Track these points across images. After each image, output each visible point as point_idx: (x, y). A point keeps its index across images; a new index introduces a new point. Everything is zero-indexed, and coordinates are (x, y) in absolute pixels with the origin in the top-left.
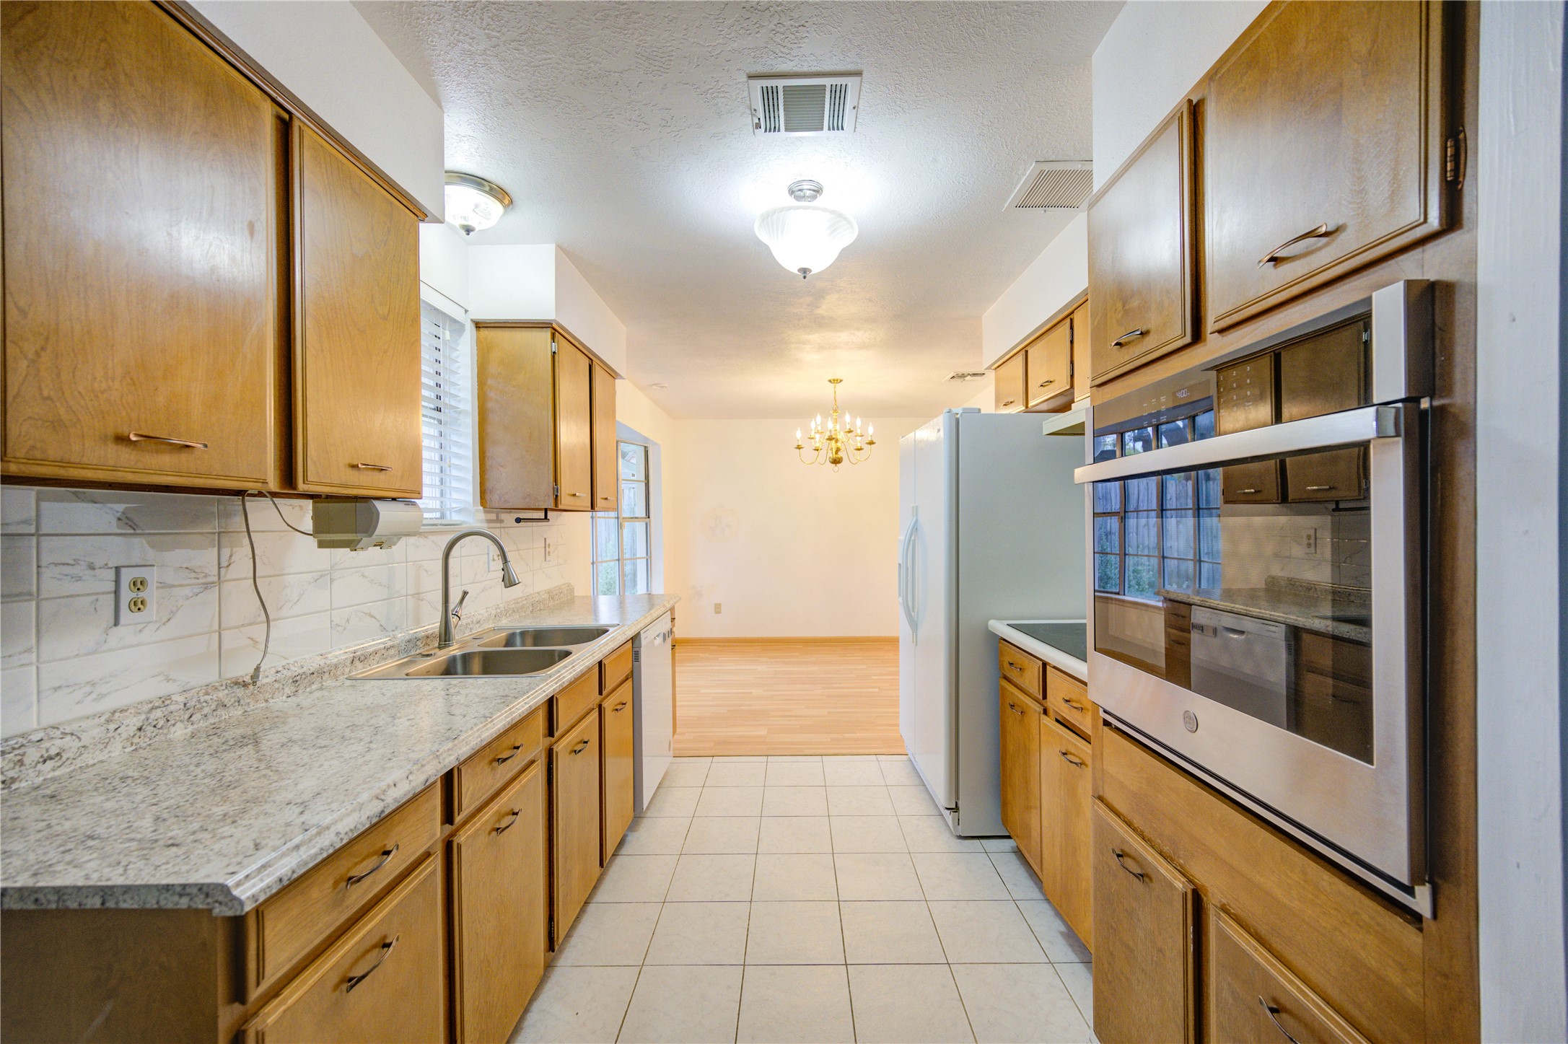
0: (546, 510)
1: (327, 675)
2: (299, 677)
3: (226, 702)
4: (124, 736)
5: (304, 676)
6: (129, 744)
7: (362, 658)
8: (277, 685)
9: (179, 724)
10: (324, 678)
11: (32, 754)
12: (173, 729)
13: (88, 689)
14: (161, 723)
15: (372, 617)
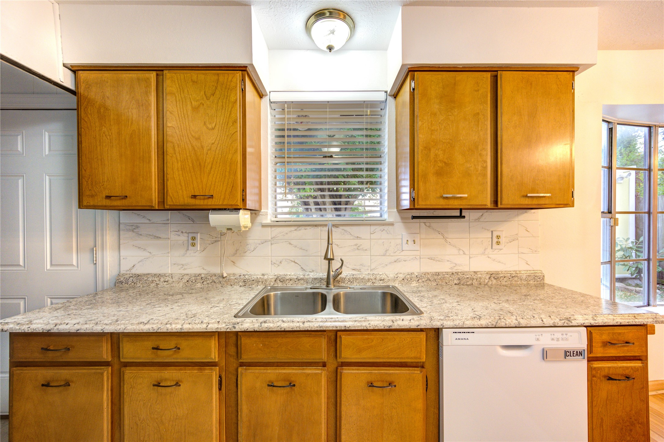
0: (461, 210)
1: (261, 283)
2: (246, 280)
3: (215, 281)
4: (183, 282)
5: (249, 280)
6: (184, 285)
7: (282, 280)
8: (236, 281)
9: (199, 283)
10: (259, 284)
11: (162, 280)
12: (197, 284)
13: (182, 266)
14: (194, 281)
15: (296, 263)
